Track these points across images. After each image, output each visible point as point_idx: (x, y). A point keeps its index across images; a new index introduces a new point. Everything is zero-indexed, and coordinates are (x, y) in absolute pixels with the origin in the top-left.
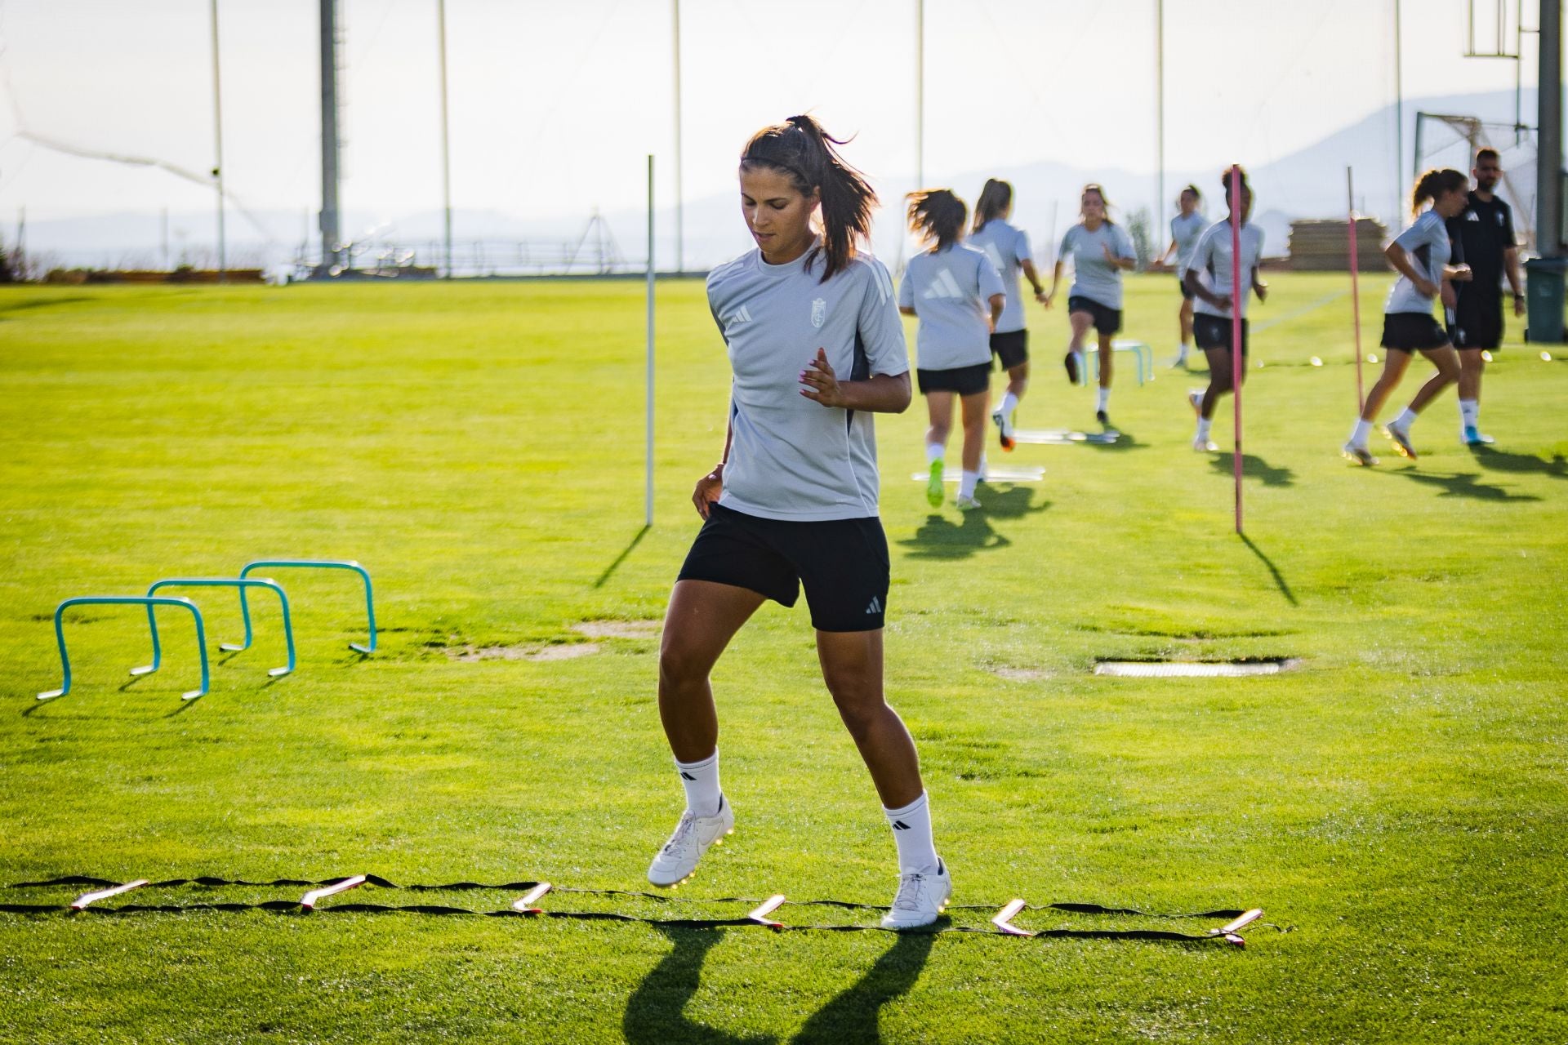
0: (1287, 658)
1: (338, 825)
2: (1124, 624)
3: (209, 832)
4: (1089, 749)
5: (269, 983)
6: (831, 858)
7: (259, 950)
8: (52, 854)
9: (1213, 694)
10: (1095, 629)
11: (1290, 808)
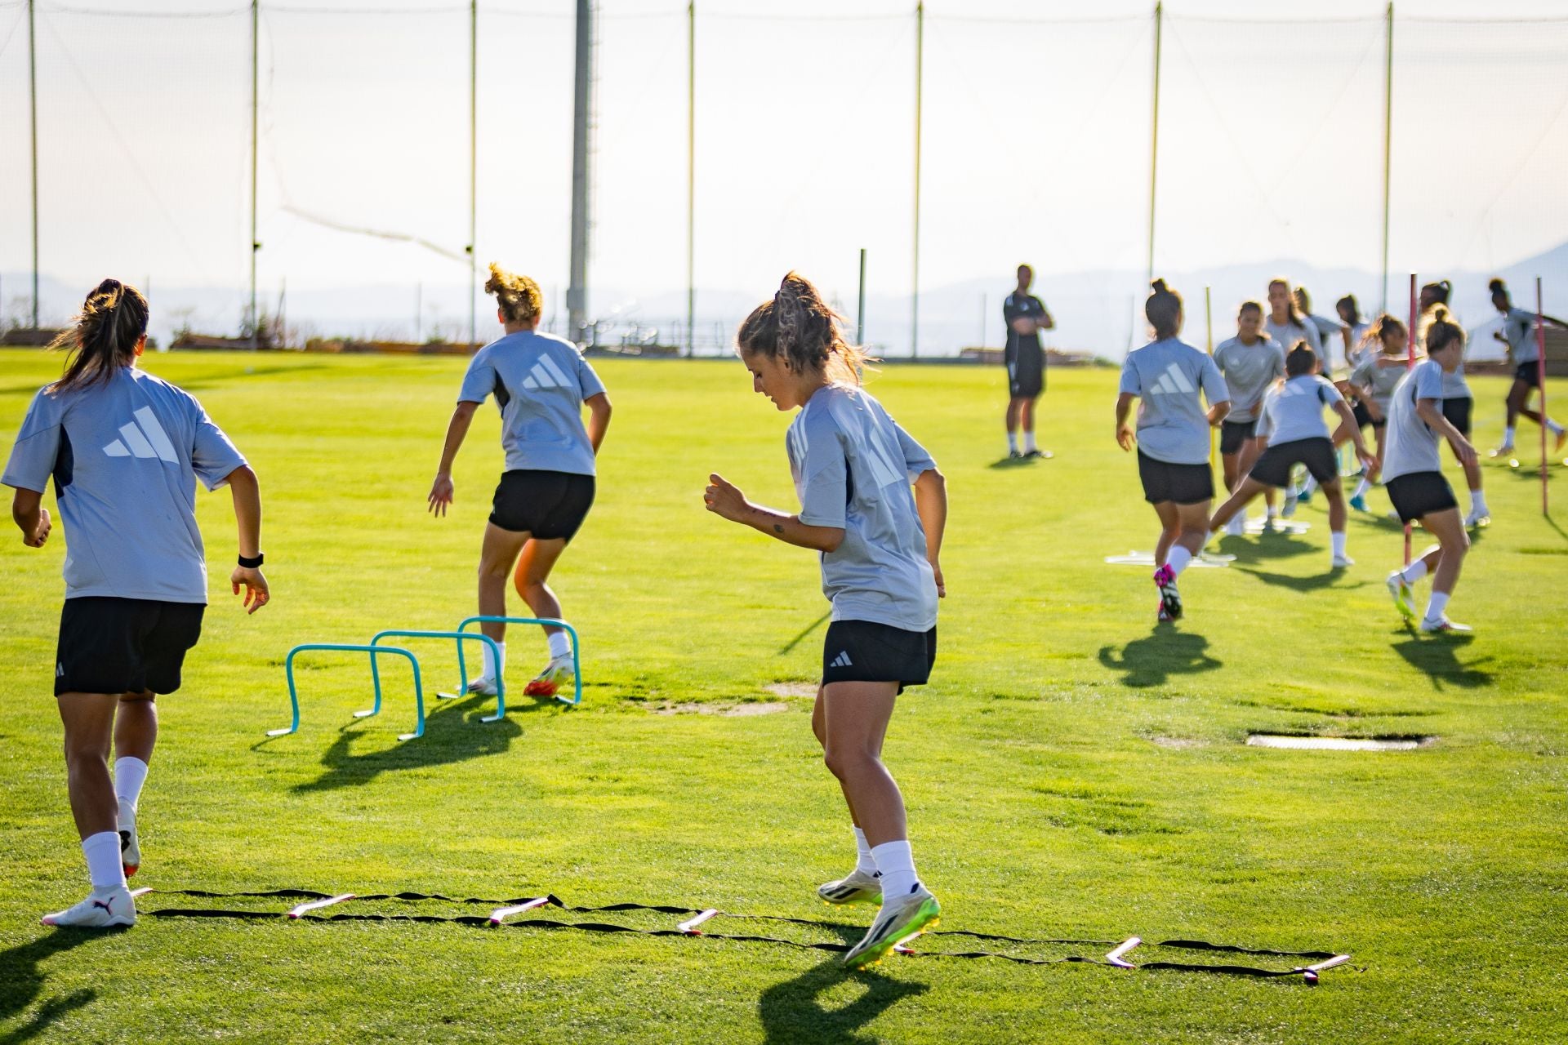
0: (1426, 736)
1: (529, 853)
2: (1281, 701)
3: (413, 855)
4: (1226, 810)
5: (455, 983)
6: (971, 897)
7: (448, 956)
8: (271, 869)
9: (1351, 766)
10: (1252, 704)
11: (1396, 866)
